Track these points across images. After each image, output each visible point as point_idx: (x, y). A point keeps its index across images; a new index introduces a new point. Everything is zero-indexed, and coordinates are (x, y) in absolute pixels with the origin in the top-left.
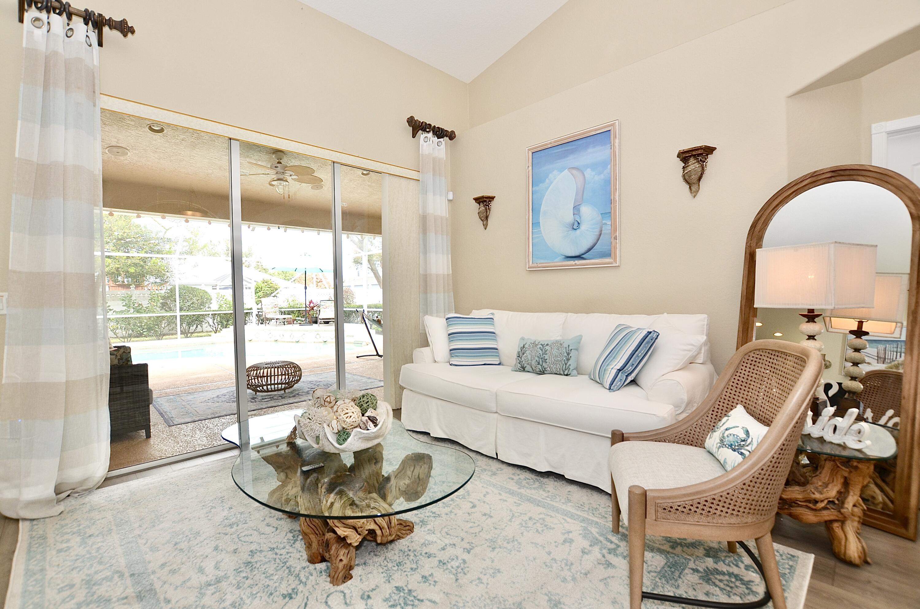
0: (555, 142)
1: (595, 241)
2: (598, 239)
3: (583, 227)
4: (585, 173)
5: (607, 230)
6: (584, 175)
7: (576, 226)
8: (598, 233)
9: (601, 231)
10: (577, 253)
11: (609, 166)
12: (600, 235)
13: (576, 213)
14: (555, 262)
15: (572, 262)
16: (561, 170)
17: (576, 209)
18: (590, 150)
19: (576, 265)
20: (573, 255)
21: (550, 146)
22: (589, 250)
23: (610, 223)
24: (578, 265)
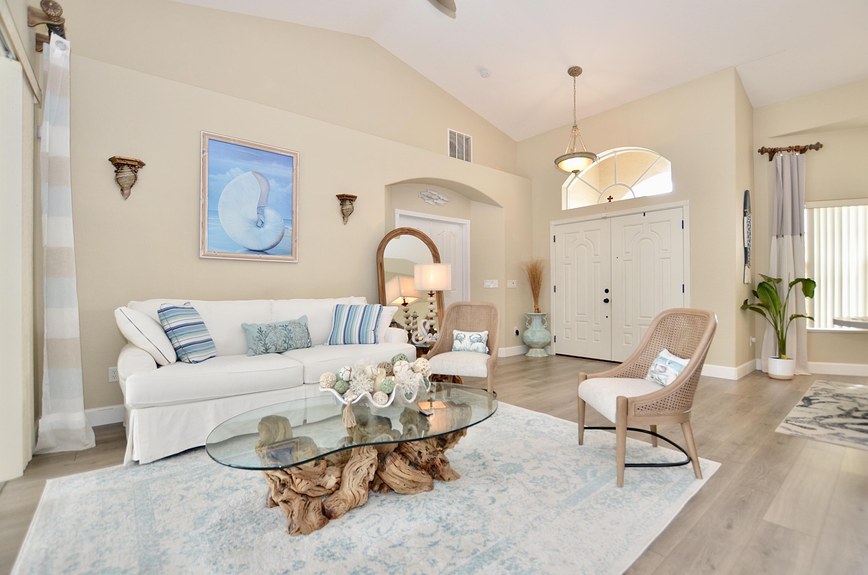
0: (240, 141)
1: (278, 240)
2: (281, 240)
3: (267, 226)
4: (270, 182)
5: (288, 233)
6: (268, 183)
7: (260, 224)
8: (280, 234)
9: (283, 233)
10: (261, 248)
11: (291, 184)
12: (283, 236)
13: (260, 212)
14: (236, 253)
15: (256, 255)
16: (245, 170)
17: (260, 209)
18: (274, 165)
19: (260, 258)
20: (257, 249)
21: (233, 142)
22: (273, 247)
23: (291, 228)
24: (262, 259)
